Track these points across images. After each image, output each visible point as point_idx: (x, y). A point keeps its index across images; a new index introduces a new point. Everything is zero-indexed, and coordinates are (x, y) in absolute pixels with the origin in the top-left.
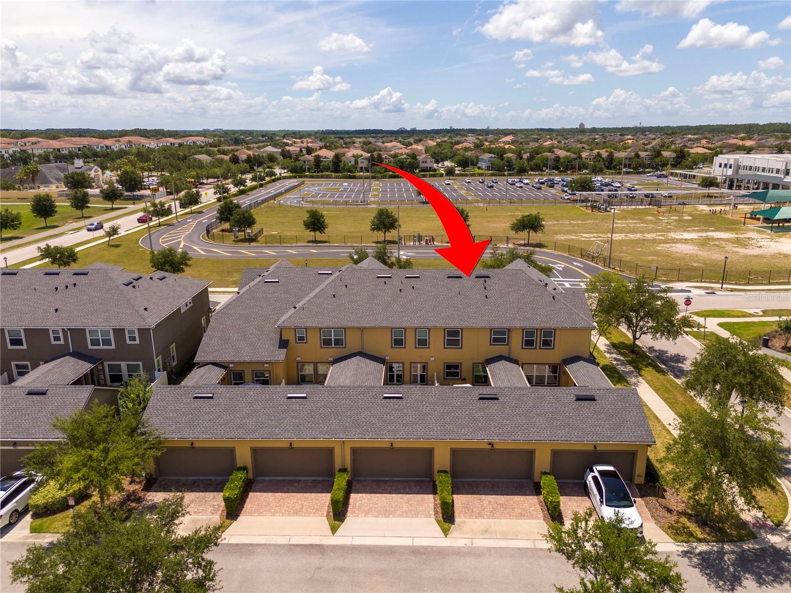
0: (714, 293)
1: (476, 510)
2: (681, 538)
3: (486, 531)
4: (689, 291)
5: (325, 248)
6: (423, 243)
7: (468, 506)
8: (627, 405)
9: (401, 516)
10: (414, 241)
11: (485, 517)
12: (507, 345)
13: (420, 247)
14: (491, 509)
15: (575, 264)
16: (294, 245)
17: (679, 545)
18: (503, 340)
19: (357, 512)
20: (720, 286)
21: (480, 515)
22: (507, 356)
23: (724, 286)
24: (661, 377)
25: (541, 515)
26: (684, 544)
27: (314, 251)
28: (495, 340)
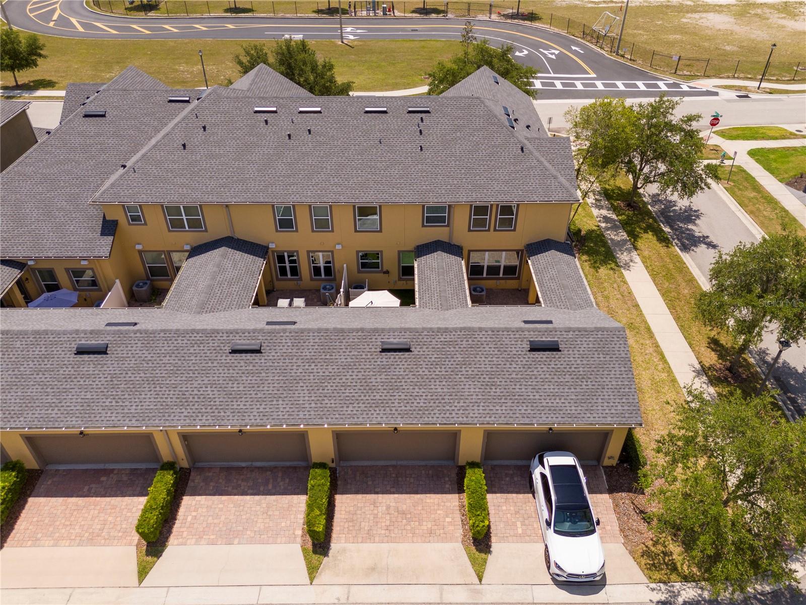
0: (747, 97)
1: (365, 526)
2: (657, 575)
3: (373, 569)
4: (716, 94)
5: (246, 20)
6: (380, 13)
7: (355, 518)
8: (608, 358)
9: (251, 541)
10: (368, 10)
11: (377, 539)
12: (448, 226)
13: (376, 19)
14: (388, 523)
15: (574, 48)
16: (206, 15)
17: (653, 590)
18: (441, 220)
19: (185, 534)
20: (756, 84)
21: (369, 537)
22: (447, 241)
23: (764, 85)
24: (663, 250)
25: (459, 532)
26: (661, 585)
27: (231, 26)
28: (429, 220)
